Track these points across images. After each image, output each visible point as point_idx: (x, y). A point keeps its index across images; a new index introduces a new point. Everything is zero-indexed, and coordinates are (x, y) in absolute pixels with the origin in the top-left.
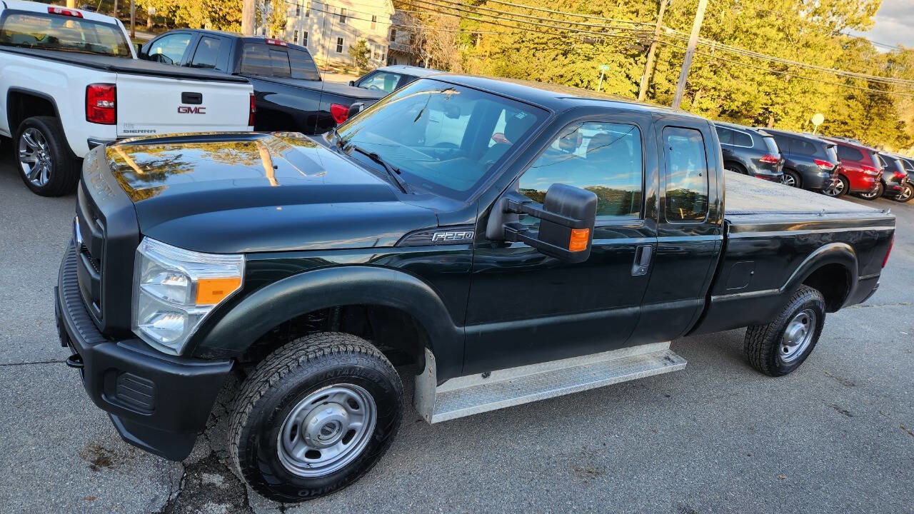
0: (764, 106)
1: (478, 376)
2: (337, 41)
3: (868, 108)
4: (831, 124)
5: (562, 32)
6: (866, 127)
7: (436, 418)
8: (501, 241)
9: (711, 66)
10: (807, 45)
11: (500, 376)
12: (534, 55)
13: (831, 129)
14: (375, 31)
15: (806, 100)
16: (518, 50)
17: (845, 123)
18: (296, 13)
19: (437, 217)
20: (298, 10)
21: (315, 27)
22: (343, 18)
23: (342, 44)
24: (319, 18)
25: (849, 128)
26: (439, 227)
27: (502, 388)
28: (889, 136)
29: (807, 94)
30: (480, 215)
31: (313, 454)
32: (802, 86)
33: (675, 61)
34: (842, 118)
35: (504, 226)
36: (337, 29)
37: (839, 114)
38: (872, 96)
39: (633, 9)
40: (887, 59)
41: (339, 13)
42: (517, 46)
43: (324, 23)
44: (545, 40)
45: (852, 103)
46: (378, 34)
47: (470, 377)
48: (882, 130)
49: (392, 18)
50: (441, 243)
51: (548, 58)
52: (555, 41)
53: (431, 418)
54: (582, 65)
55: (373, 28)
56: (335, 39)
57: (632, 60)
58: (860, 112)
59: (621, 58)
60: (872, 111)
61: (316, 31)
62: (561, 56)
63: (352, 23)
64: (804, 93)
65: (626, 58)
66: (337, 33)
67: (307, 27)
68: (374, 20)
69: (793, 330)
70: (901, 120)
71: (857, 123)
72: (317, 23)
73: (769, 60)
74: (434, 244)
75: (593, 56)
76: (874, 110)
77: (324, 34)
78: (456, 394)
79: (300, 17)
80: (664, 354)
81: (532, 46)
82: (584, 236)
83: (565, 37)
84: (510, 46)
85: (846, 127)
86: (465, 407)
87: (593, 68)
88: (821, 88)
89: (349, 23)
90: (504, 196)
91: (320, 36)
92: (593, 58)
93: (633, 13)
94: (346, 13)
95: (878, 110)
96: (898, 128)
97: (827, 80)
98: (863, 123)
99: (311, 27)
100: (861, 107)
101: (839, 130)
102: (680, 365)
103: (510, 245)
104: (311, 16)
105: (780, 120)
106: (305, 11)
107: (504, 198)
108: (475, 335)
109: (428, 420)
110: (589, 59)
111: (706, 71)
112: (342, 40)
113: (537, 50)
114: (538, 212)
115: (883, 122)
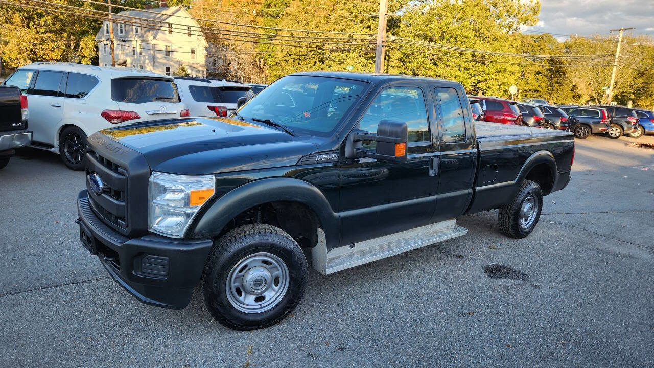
0: (473, 84)
1: (348, 247)
2: (165, 70)
3: (550, 79)
4: (528, 93)
5: (317, 46)
6: (550, 92)
7: (329, 271)
8: (353, 160)
9: (431, 60)
10: (495, 39)
11: (360, 246)
12: (299, 64)
13: (529, 96)
14: (195, 60)
15: (500, 77)
16: (287, 61)
17: (536, 91)
18: (132, 53)
19: (317, 147)
20: (134, 51)
21: (147, 61)
22: (168, 53)
23: (169, 71)
24: (149, 55)
25: (540, 94)
26: (319, 152)
27: (362, 253)
28: (567, 96)
29: (500, 73)
30: (340, 143)
31: (260, 299)
32: (496, 67)
33: (407, 60)
34: (534, 88)
35: (355, 150)
36: (163, 61)
37: (532, 86)
38: (552, 70)
39: (366, 25)
40: (564, 46)
41: (164, 49)
42: (286, 58)
43: (153, 59)
44: (305, 53)
45: (539, 76)
46: (197, 62)
47: (343, 248)
48: (562, 93)
49: (206, 49)
50: (321, 162)
51: (310, 65)
52: (312, 52)
53: (325, 271)
54: (337, 68)
55: (193, 58)
56: (163, 69)
57: (371, 61)
58: (546, 82)
59: (363, 60)
60: (553, 81)
61: (148, 64)
62: (318, 63)
63: (175, 56)
64: (499, 72)
65: (366, 60)
66: (164, 64)
67: (141, 62)
68: (193, 52)
69: (526, 208)
70: (574, 84)
71: (544, 90)
72: (148, 59)
73: (471, 52)
74: (318, 163)
75: (343, 61)
76: (555, 80)
77: (154, 66)
78: (337, 258)
79: (136, 56)
80: (453, 227)
81: (296, 57)
82: (403, 147)
83: (320, 49)
84: (281, 59)
85: (538, 94)
86: (343, 264)
87: (344, 69)
88: (509, 68)
89: (173, 56)
90: (353, 132)
91: (151, 68)
92: (343, 62)
93: (367, 28)
94: (170, 49)
95: (558, 80)
96: (572, 90)
97: (513, 62)
98: (548, 90)
99: (144, 62)
100: (546, 79)
101: (533, 96)
102: (464, 232)
103: (359, 161)
104: (143, 54)
105: (486, 93)
106: (139, 51)
107: (353, 134)
108: (345, 218)
109: (323, 273)
110: (341, 63)
111: (429, 64)
112: (169, 68)
113: (300, 60)
114: (375, 138)
115: (561, 87)
